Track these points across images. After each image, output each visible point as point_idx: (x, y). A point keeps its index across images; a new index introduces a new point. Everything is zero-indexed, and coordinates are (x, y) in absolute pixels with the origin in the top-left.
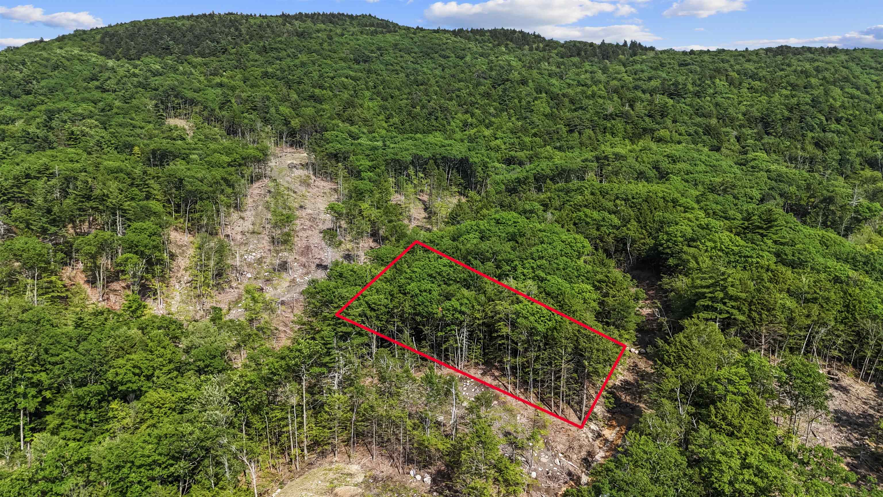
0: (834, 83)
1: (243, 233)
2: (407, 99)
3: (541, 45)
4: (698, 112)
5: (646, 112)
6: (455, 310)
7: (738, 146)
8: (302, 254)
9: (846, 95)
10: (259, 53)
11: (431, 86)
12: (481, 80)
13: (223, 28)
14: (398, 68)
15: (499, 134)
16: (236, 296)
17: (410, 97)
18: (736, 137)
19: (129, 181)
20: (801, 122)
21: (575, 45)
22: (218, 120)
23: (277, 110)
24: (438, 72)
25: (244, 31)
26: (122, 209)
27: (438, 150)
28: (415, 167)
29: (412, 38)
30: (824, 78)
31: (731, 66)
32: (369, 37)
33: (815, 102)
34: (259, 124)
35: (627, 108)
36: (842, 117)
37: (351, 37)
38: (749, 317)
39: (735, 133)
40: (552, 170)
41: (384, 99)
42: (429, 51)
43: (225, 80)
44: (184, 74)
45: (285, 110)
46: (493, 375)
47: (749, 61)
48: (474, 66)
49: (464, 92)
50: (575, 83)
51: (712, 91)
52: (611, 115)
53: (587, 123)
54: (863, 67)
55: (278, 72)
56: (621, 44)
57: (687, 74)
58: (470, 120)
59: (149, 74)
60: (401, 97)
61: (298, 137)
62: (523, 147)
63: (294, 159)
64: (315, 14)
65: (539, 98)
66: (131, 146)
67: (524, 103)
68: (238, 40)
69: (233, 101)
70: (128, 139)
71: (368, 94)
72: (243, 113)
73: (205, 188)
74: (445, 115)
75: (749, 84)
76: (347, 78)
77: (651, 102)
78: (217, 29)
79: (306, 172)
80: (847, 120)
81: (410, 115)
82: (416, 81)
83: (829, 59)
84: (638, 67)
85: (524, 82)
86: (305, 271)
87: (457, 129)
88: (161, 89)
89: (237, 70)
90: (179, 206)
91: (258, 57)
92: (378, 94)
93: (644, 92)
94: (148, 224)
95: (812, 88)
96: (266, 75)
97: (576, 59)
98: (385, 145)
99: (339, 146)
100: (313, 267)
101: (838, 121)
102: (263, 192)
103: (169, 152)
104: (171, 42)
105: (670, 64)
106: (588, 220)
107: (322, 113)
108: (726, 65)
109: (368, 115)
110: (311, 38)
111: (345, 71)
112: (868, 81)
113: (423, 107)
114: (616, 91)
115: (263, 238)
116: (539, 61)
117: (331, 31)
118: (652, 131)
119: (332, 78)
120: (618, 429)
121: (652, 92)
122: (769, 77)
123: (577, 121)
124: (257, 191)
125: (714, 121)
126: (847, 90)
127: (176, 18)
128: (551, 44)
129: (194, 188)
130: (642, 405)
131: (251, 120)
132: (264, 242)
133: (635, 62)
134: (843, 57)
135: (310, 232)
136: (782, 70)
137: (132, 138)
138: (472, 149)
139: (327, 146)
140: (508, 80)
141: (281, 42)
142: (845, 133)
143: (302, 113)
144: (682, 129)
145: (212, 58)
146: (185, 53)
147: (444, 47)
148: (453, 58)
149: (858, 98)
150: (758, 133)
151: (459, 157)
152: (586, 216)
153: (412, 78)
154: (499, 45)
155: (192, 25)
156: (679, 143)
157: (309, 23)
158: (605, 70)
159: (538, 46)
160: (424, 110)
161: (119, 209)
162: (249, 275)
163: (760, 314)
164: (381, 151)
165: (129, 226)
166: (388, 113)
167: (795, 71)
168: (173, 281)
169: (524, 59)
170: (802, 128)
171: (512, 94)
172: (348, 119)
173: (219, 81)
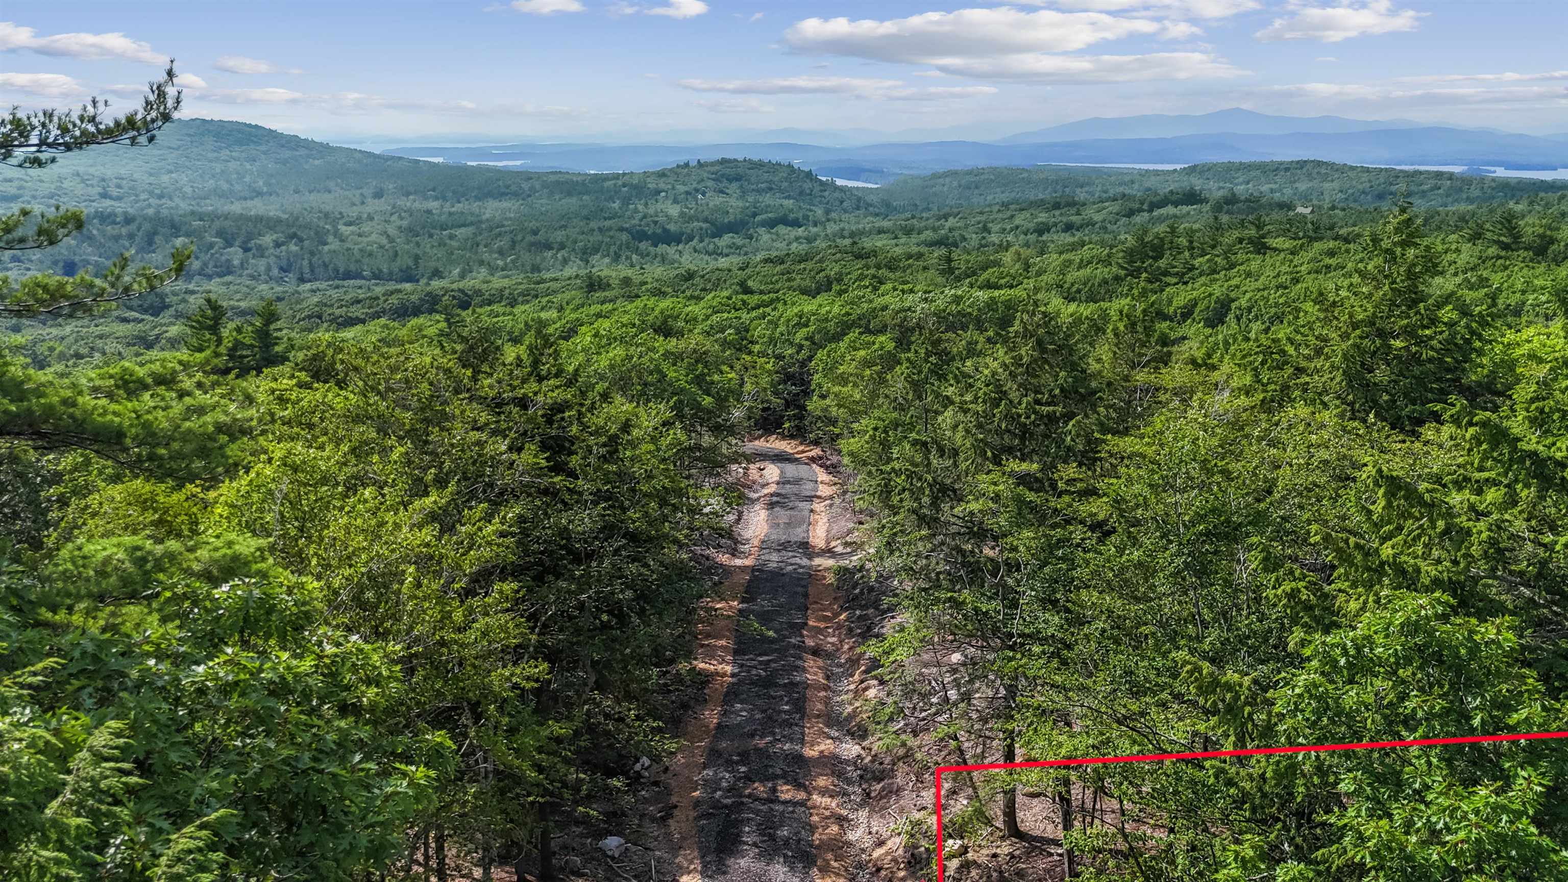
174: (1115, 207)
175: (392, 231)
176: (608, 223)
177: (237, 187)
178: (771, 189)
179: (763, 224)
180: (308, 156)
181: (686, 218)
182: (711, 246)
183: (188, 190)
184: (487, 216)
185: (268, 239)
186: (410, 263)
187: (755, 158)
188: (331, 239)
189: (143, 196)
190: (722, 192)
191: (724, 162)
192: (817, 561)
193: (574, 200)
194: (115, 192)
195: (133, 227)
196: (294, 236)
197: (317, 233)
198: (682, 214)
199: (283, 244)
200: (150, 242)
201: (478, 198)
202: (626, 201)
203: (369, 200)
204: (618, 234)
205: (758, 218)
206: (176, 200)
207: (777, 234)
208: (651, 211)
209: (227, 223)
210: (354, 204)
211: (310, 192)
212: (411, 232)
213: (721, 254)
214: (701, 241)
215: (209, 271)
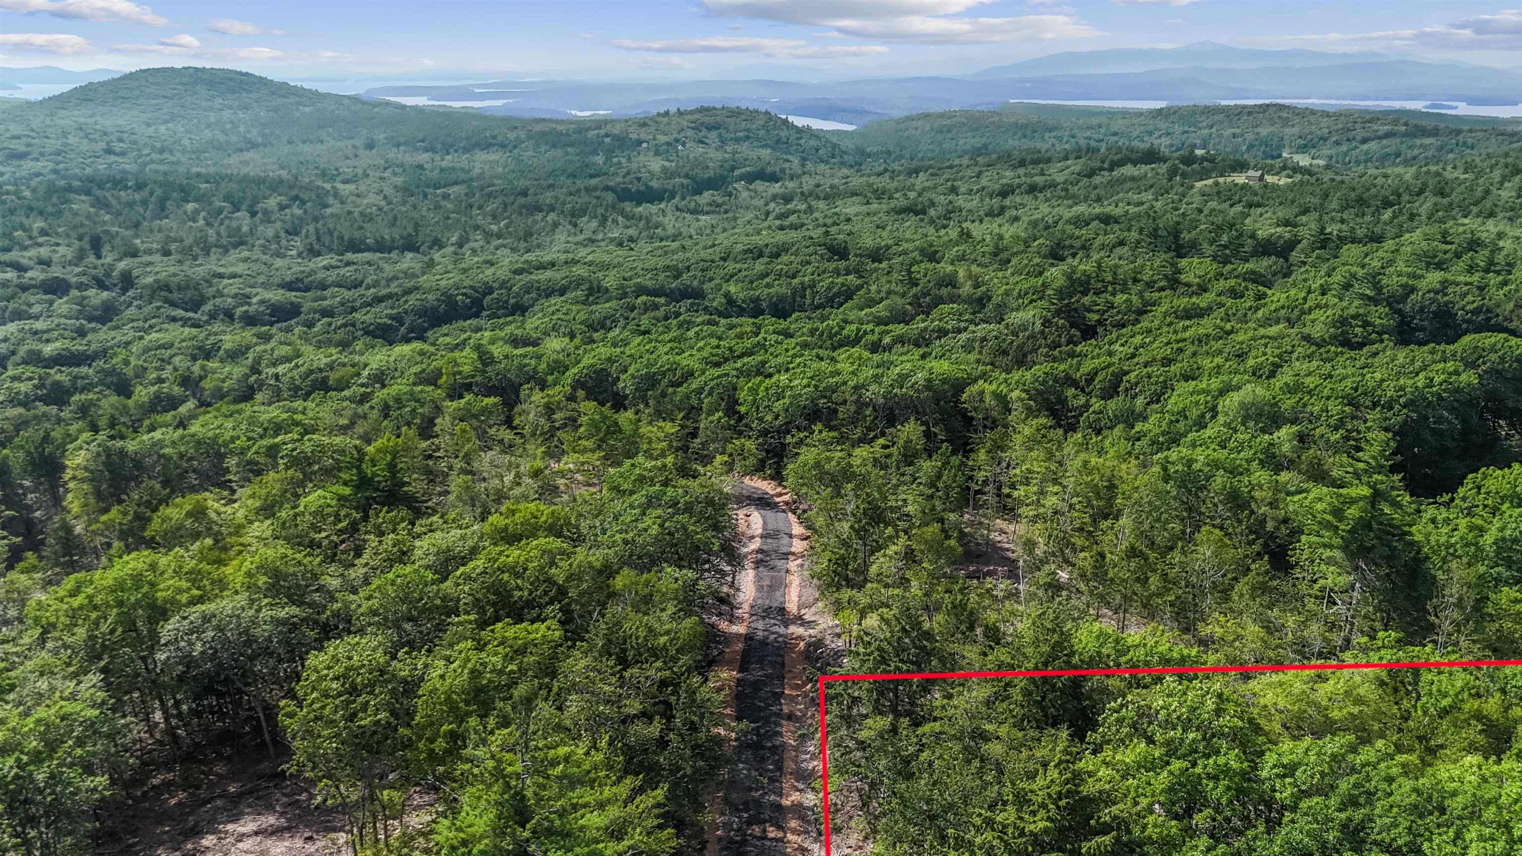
174: (1075, 166)
175: (389, 191)
176: (594, 182)
177: (234, 138)
178: (748, 138)
179: (741, 178)
180: (299, 104)
181: (668, 174)
182: (693, 204)
183: (186, 142)
184: (477, 171)
185: (272, 202)
186: (410, 230)
187: (733, 105)
188: (331, 200)
189: (146, 151)
190: (702, 142)
191: (702, 110)
192: (792, 629)
193: (559, 152)
194: (118, 147)
195: (145, 193)
196: (296, 198)
197: (318, 196)
198: (664, 169)
199: (288, 206)
200: (163, 208)
201: (466, 150)
202: (609, 154)
203: (361, 152)
204: (604, 194)
205: (737, 173)
206: (178, 155)
207: (755, 191)
208: (634, 166)
209: (234, 186)
210: (347, 158)
211: (304, 142)
212: (406, 191)
213: (702, 212)
214: (683, 198)
215: (224, 241)
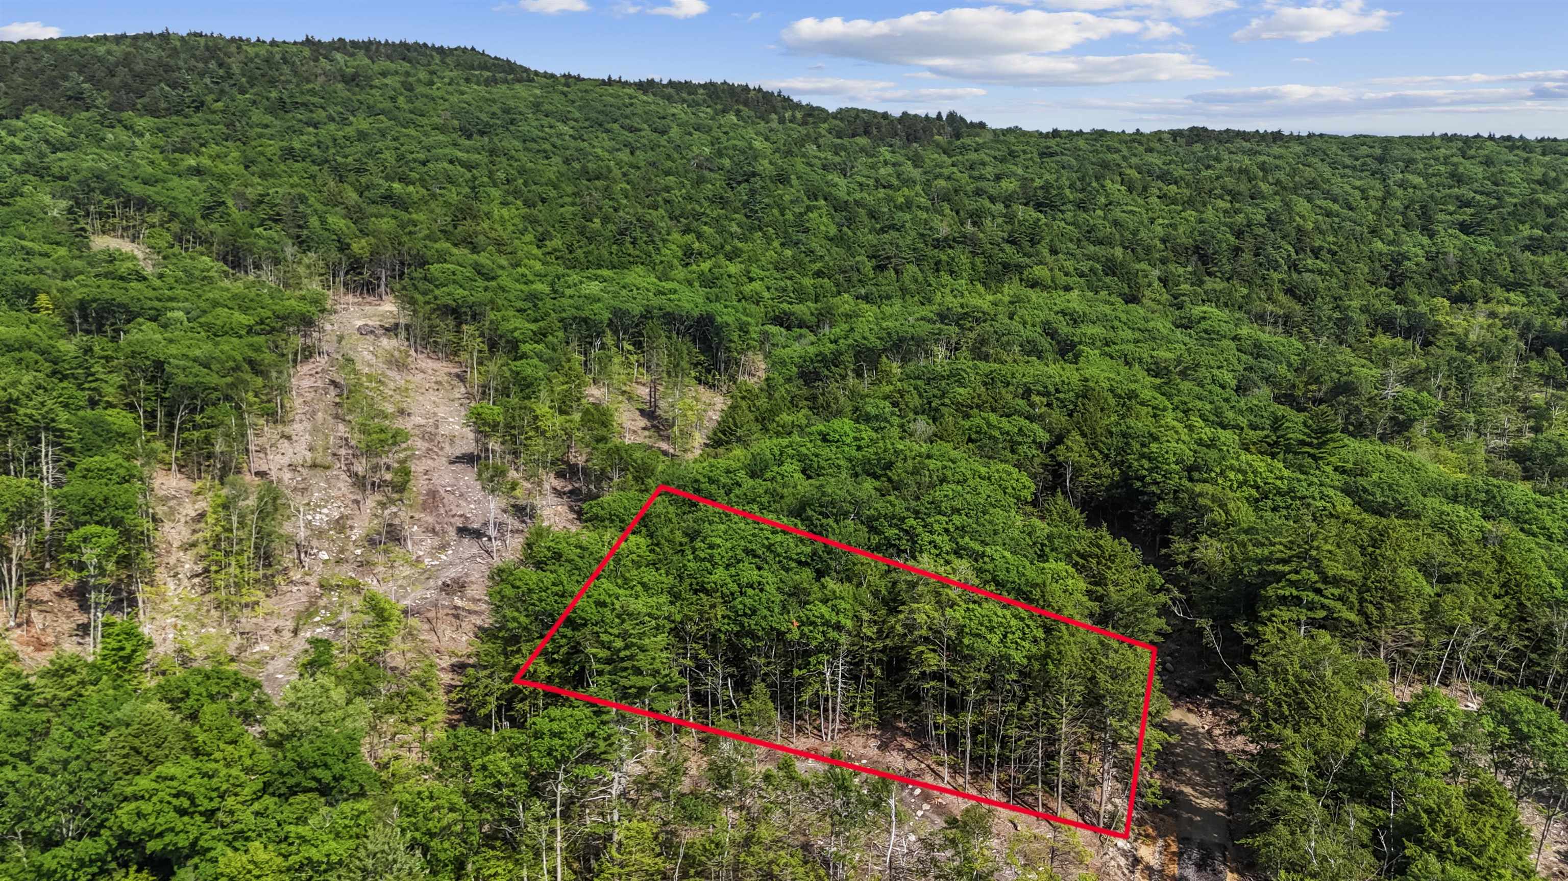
0: (1295, 190)
1: (292, 467)
2: (573, 204)
3: (799, 115)
4: (1089, 234)
5: (1006, 235)
6: (827, 623)
7: (1166, 296)
8: (424, 507)
9: (1318, 210)
10: (270, 111)
11: (615, 181)
12: (706, 173)
13: (193, 62)
14: (547, 146)
15: (755, 271)
16: (305, 599)
17: (578, 200)
18: (1160, 279)
19: (47, 367)
20: (1256, 255)
21: (857, 116)
22: (204, 241)
23: (323, 221)
24: (624, 156)
25: (236, 69)
26: (55, 430)
27: (656, 301)
28: (615, 332)
29: (565, 94)
30: (1278, 182)
31: (1124, 158)
32: (482, 88)
33: (1272, 221)
34: (290, 250)
35: (969, 228)
36: (1321, 248)
37: (450, 89)
38: (1361, 612)
39: (1157, 273)
40: (881, 339)
41: (528, 204)
42: (601, 118)
43: (206, 162)
44: (117, 147)
45: (337, 221)
46: (901, 748)
47: (1150, 150)
48: (689, 147)
49: (677, 194)
50: (871, 182)
51: (1103, 200)
52: (946, 239)
53: (908, 254)
54: (1333, 165)
55: (315, 150)
56: (933, 115)
57: (1057, 171)
58: (696, 245)
59: (44, 147)
60: (560, 201)
61: (366, 274)
62: (801, 296)
63: (366, 316)
64: (370, 42)
65: (815, 207)
66: (33, 294)
67: (789, 216)
68: (226, 86)
69: (230, 202)
70: (23, 278)
71: (495, 193)
72: (252, 227)
73: (214, 379)
74: (650, 236)
75: (1160, 189)
76: (451, 162)
77: (1010, 218)
78: (181, 63)
79: (394, 342)
80: (1330, 251)
81: (582, 233)
82: (585, 171)
83: (1276, 150)
84: (973, 156)
85: (782, 179)
86: (436, 542)
87: (675, 262)
88: (74, 178)
89: (229, 144)
90: (152, 415)
91: (268, 119)
92: (516, 193)
93: (992, 200)
94: (112, 459)
95: (1263, 197)
96: (289, 154)
97: (863, 141)
98: (555, 291)
99: (461, 291)
100: (452, 533)
101: (1316, 253)
102: (319, 384)
103: (120, 305)
104: (86, 86)
105: (1024, 152)
106: (996, 433)
107: (412, 229)
108: (1116, 156)
109: (501, 233)
110: (372, 87)
111: (447, 151)
112: (1347, 188)
113: (606, 220)
114: (946, 198)
115: (337, 477)
116: (801, 142)
117: (407, 74)
118: (1019, 268)
119: (424, 164)
120: (1160, 842)
121: (1008, 201)
122: (1190, 178)
123: (892, 251)
124: (307, 383)
125: (1118, 252)
126: (1318, 202)
127: (91, 40)
128: (813, 114)
129: (191, 380)
130: (1188, 790)
131: (269, 239)
132: (341, 485)
133: (965, 148)
134: (1299, 149)
135: (430, 462)
136: (1208, 167)
137: (31, 277)
138: (713, 298)
139: (437, 292)
140: (754, 174)
141: (312, 92)
142: (1331, 274)
143: (371, 227)
144: (1069, 265)
145: (175, 118)
146: (116, 106)
147: (628, 111)
148: (647, 132)
149: (1338, 216)
150: (1194, 273)
151: (696, 313)
152: (989, 424)
153: (576, 165)
154: (724, 111)
155: (129, 53)
156: (1068, 289)
157: (362, 60)
158: (917, 161)
159: (794, 116)
160: (610, 226)
161: (47, 429)
162: (324, 556)
163: (1379, 607)
164: (549, 303)
165: (71, 465)
166: (540, 229)
167: (1230, 169)
168: (161, 574)
169: (773, 137)
170: (1260, 265)
171: (766, 200)
172: (464, 241)
173: (193, 162)
